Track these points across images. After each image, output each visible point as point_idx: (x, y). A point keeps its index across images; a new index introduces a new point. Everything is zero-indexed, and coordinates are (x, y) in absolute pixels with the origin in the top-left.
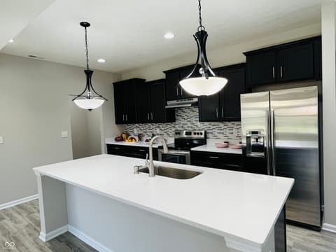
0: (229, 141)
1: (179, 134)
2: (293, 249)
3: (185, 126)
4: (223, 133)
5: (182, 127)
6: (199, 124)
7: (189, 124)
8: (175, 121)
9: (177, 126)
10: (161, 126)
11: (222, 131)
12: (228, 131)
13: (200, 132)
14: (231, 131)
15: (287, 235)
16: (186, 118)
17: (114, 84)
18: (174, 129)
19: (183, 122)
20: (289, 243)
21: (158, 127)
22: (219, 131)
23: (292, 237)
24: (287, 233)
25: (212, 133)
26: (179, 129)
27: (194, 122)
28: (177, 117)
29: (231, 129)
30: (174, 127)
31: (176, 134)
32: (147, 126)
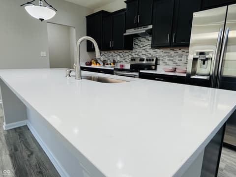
0: (177, 67)
1: (134, 60)
2: (224, 171)
3: (140, 54)
4: (172, 60)
5: (138, 55)
6: (152, 52)
7: (144, 52)
8: (132, 50)
9: (133, 54)
10: (121, 54)
11: (172, 59)
12: (177, 58)
13: (151, 59)
14: (180, 59)
15: (221, 157)
16: (142, 46)
17: (87, 17)
18: (130, 57)
19: (139, 50)
20: (221, 165)
21: (119, 55)
22: (169, 59)
23: (225, 159)
24: (222, 155)
25: (162, 60)
26: (135, 56)
27: (148, 50)
28: (134, 46)
29: (181, 56)
30: (131, 55)
31: (132, 60)
32: (111, 54)
